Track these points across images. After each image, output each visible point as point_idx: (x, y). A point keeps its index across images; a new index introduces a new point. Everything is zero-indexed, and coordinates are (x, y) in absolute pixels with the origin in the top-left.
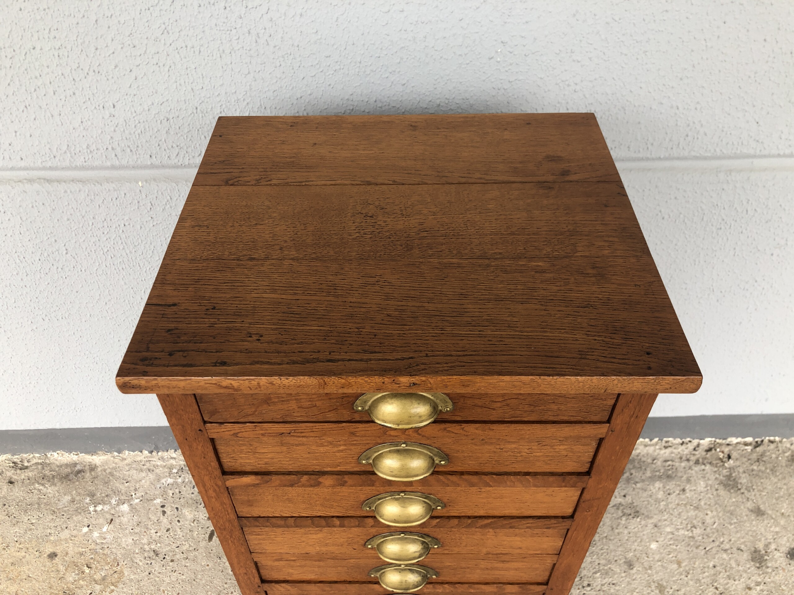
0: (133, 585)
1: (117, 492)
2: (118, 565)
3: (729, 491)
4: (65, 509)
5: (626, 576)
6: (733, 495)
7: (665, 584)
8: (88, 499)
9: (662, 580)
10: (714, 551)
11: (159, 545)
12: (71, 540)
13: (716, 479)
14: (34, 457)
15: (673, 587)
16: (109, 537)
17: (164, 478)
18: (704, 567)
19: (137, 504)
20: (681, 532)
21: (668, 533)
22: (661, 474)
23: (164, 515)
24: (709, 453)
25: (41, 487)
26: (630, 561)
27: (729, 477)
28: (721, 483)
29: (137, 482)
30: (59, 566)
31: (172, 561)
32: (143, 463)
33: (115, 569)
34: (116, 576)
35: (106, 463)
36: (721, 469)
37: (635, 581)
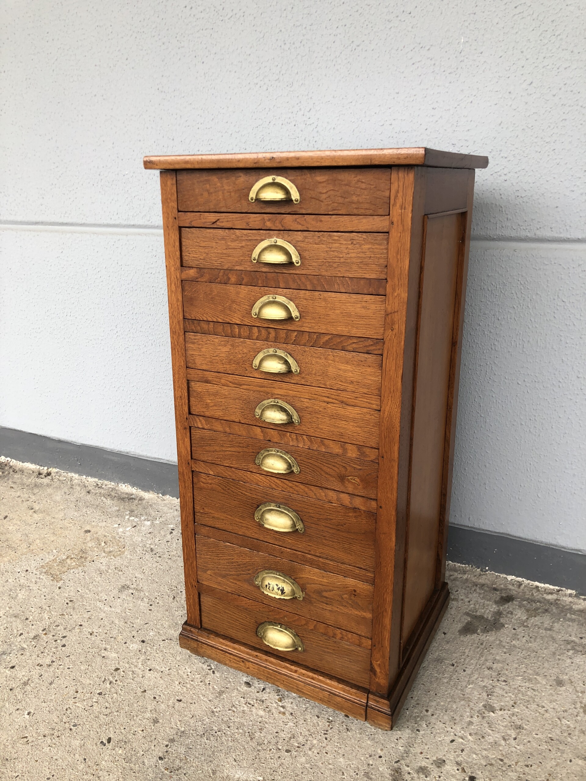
0: (126, 560)
1: (148, 514)
2: (124, 548)
4: (111, 513)
8: (129, 512)
11: (157, 547)
12: (104, 528)
14: (110, 484)
16: (128, 534)
19: (157, 524)
23: (170, 534)
25: (105, 499)
26: (562, 681)
29: (164, 513)
30: (88, 537)
31: (160, 557)
32: (175, 505)
33: (120, 549)
34: (119, 553)
35: (152, 499)
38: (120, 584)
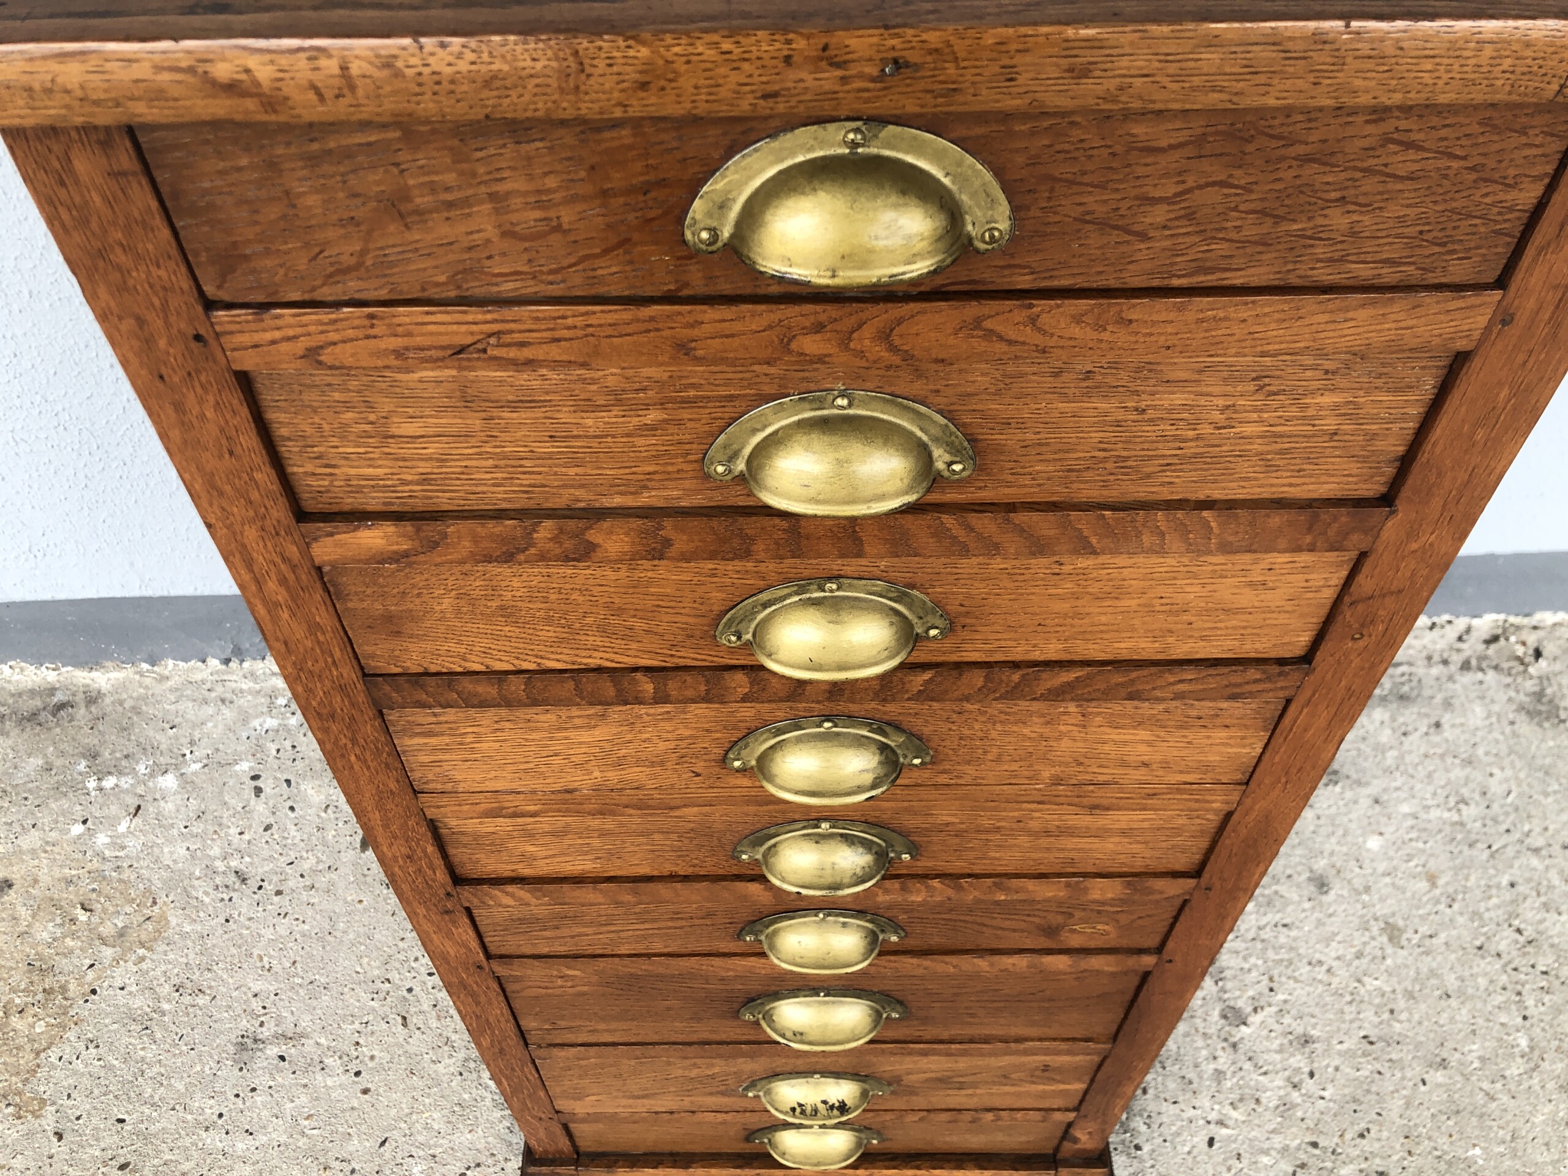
0: (190, 944)
1: (148, 749)
2: (155, 903)
3: (1540, 725)
4: (31, 785)
5: (1313, 908)
6: (1550, 733)
7: (1401, 923)
8: (84, 763)
9: (1394, 914)
10: (1510, 851)
11: (247, 859)
12: (46, 852)
13: (1510, 700)
15: (1420, 930)
16: (133, 844)
17: (257, 717)
18: (1489, 887)
19: (195, 773)
20: (1434, 814)
21: (1405, 816)
22: (1385, 692)
23: (258, 796)
24: (1493, 647)
26: (1321, 876)
27: (1539, 696)
28: (1521, 708)
29: (194, 726)
30: (19, 908)
31: (279, 893)
32: (208, 686)
33: (147, 912)
34: (149, 926)
35: (124, 686)
36: (1519, 680)
37: (1333, 919)
38: (226, 1041)
